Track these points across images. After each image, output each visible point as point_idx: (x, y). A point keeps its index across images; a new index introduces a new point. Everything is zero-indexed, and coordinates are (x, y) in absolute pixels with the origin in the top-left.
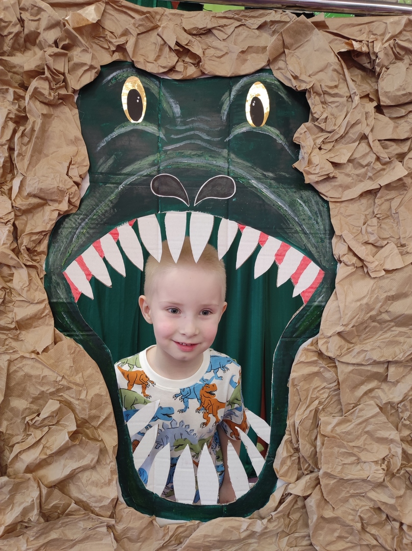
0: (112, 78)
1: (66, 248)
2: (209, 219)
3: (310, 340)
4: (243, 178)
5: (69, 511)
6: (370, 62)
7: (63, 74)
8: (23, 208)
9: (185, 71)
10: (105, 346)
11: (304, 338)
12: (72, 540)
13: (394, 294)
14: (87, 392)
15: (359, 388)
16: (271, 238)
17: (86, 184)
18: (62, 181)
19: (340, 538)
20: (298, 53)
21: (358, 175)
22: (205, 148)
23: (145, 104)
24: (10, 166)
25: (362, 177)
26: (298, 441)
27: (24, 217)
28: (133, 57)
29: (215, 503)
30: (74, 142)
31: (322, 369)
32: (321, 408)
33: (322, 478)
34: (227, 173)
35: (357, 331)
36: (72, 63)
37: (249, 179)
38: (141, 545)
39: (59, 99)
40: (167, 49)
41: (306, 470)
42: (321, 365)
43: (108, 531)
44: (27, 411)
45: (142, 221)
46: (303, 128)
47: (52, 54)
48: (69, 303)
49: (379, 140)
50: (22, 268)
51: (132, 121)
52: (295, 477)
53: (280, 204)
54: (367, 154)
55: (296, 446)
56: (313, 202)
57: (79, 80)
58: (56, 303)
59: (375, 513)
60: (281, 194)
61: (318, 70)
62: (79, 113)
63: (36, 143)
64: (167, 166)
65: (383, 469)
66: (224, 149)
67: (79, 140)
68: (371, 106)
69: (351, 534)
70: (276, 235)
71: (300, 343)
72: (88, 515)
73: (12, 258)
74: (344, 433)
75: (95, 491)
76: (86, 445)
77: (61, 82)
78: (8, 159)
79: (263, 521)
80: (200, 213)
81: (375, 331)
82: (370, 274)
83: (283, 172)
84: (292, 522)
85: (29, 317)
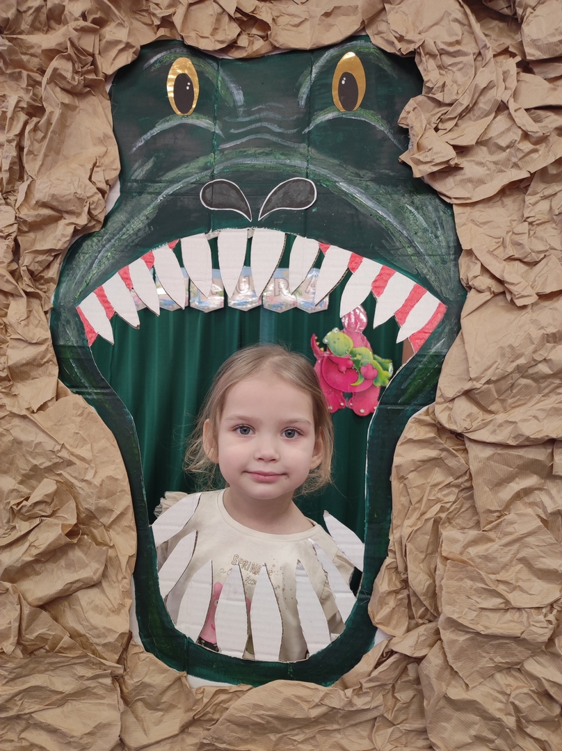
0: (155, 62)
1: (83, 277)
2: (278, 237)
3: (425, 408)
4: (328, 180)
5: (61, 648)
6: (510, 6)
7: (93, 55)
8: (29, 220)
9: (250, 47)
10: (127, 410)
11: (415, 405)
12: (62, 693)
13: (554, 331)
14: (96, 472)
15: (506, 487)
16: (366, 261)
17: (115, 194)
18: (81, 186)
19: (479, 739)
20: (403, 6)
21: (495, 163)
22: (275, 144)
23: (196, 90)
24: (18, 171)
25: (502, 165)
26: (406, 569)
27: (32, 235)
28: (182, 31)
29: (275, 659)
30: (102, 141)
31: (444, 454)
32: (443, 515)
33: (444, 629)
34: (305, 175)
35: (498, 392)
36: (104, 41)
37: (336, 182)
38: (163, 715)
39: (85, 86)
40: (226, 18)
41: (422, 617)
42: (441, 447)
43: (113, 683)
44: (15, 494)
45: (187, 243)
46: (412, 102)
47: (79, 28)
48: (80, 347)
49: (527, 110)
50: (23, 297)
51: (179, 113)
52: (404, 628)
53: (380, 213)
54: (509, 130)
55: (404, 577)
56: (430, 208)
57: (112, 63)
58: (64, 346)
59: (542, 702)
60: (382, 200)
61: (431, 24)
62: (112, 105)
63: (51, 138)
64: (223, 169)
65: (550, 622)
66: (301, 143)
67: (109, 137)
68: (511, 64)
69: (498, 735)
70: (373, 256)
71: (408, 413)
72: (86, 656)
73: (8, 281)
74: (480, 558)
75: (97, 620)
76: (89, 548)
77: (89, 65)
78: (16, 160)
79: (346, 691)
80: (266, 229)
81: (527, 393)
82: (516, 301)
83: (386, 169)
84: (398, 705)
85: (24, 362)
